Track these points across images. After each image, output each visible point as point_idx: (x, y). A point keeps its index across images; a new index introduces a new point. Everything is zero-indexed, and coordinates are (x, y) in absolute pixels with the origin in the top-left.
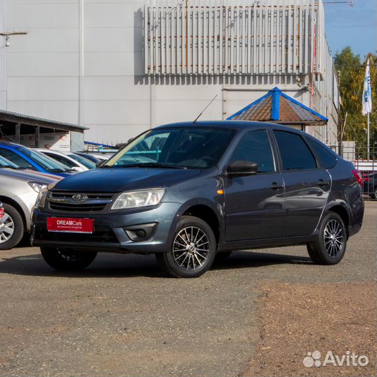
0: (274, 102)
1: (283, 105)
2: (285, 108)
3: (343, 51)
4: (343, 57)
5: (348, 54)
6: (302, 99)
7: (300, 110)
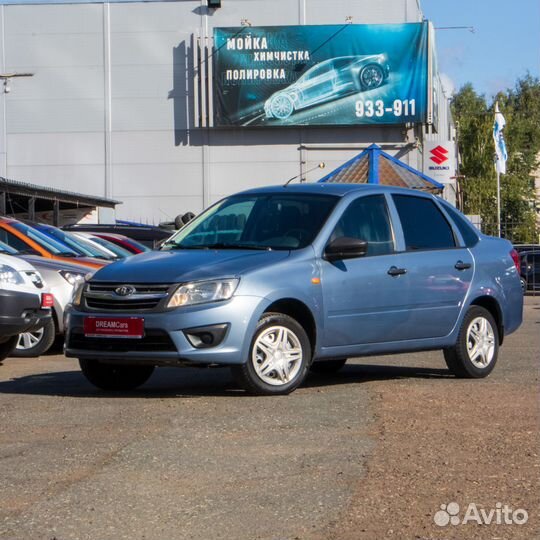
0: (371, 163)
1: (384, 167)
2: (387, 172)
3: (462, 90)
4: (461, 98)
5: (469, 94)
6: (408, 159)
7: (407, 175)
